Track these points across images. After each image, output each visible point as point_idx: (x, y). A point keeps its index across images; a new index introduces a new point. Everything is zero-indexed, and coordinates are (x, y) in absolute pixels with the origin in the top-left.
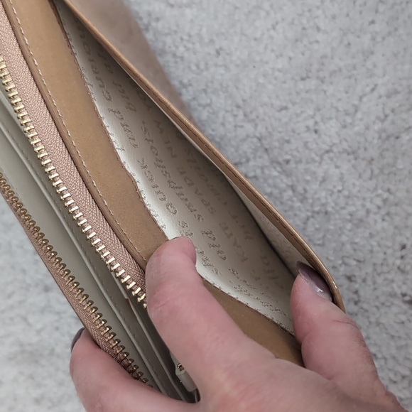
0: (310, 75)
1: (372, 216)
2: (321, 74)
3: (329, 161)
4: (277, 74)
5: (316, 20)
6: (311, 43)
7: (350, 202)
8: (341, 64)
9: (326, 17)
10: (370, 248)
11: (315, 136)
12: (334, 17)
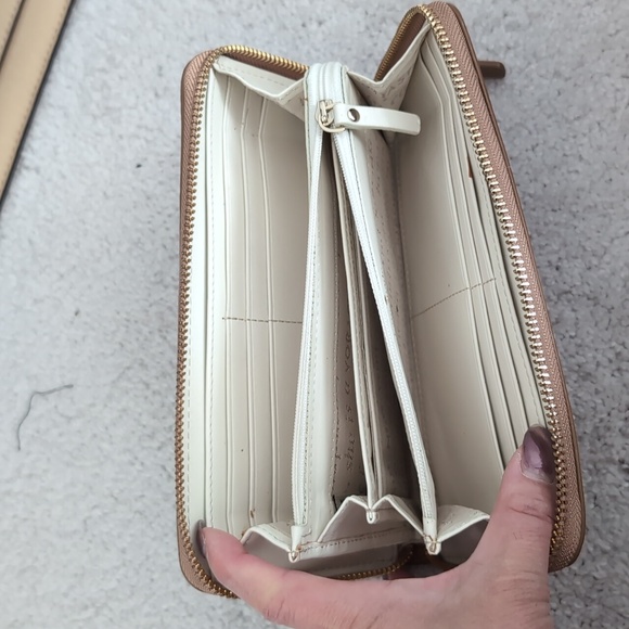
0: (562, 207)
1: (601, 369)
2: (574, 209)
3: (566, 303)
4: (527, 198)
5: (580, 149)
6: (569, 172)
7: (581, 352)
8: (598, 200)
9: (591, 147)
10: (593, 405)
11: (556, 273)
12: (600, 148)
